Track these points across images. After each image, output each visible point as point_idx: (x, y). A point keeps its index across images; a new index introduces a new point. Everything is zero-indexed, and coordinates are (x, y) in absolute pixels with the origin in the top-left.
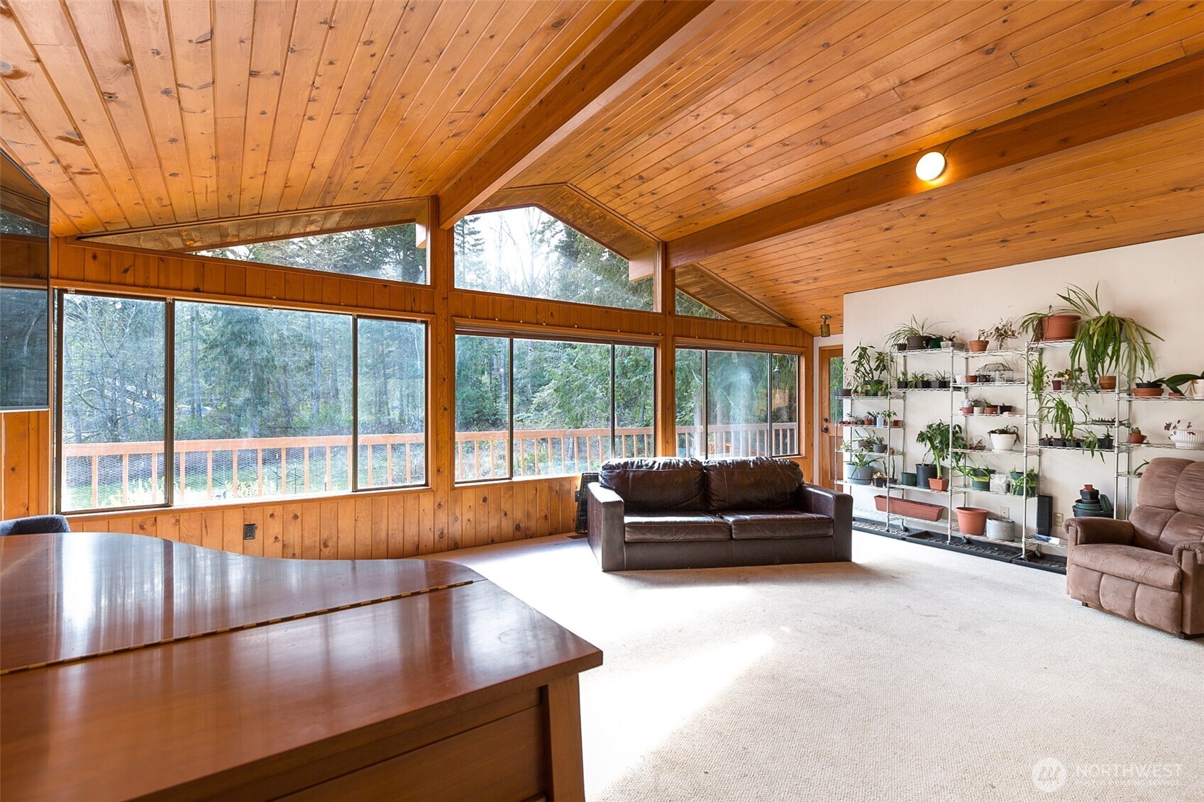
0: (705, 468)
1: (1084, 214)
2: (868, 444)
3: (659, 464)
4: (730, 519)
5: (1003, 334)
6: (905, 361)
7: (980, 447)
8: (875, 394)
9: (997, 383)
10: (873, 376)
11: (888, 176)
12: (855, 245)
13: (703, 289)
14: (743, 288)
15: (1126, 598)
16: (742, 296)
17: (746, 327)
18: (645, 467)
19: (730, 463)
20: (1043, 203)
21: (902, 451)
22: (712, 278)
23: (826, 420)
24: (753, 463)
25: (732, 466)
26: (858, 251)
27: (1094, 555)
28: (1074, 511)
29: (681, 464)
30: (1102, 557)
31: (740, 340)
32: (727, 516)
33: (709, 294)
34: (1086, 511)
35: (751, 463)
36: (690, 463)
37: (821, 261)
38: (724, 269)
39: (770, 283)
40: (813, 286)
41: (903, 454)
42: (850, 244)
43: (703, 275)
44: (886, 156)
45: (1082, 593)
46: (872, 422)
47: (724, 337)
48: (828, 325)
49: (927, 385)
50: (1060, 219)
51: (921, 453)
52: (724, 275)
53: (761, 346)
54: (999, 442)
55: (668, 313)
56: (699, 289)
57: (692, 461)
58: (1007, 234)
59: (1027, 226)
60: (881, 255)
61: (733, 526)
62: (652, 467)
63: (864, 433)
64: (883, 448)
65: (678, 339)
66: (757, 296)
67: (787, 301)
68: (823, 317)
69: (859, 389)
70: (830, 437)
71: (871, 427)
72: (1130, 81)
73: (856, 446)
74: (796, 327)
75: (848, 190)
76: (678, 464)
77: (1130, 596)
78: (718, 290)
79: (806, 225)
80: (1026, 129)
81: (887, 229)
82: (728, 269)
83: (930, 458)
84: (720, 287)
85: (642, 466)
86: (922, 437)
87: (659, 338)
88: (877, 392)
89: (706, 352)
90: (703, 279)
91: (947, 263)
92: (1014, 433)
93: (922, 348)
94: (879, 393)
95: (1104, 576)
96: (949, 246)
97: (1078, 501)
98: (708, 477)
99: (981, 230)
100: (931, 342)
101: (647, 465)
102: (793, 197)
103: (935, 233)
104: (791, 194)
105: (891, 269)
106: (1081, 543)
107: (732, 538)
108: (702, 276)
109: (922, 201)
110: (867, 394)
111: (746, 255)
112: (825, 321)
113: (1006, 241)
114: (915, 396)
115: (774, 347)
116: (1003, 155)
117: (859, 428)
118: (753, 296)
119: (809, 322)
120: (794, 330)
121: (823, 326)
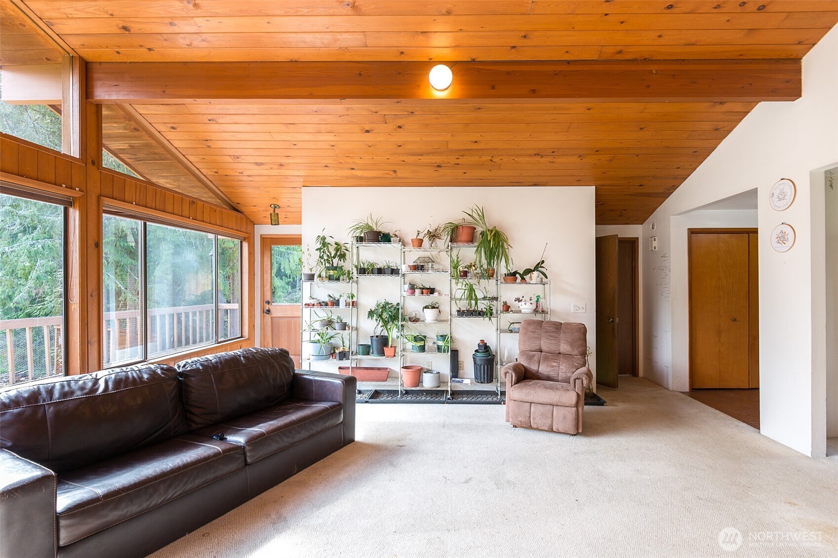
0: (181, 374)
1: (490, 158)
2: (329, 323)
3: (106, 382)
4: (238, 439)
5: (433, 236)
6: (358, 250)
7: (416, 320)
8: (338, 279)
9: (430, 271)
10: (333, 263)
11: (400, 74)
12: (334, 138)
13: (132, 147)
14: (191, 158)
15: (548, 417)
16: (187, 168)
17: (193, 203)
18: (79, 393)
19: (216, 362)
20: (476, 142)
21: (356, 326)
22: (151, 135)
23: (268, 302)
24: (244, 357)
25: (219, 366)
26: (333, 146)
27: (527, 391)
28: (474, 358)
29: (146, 376)
30: (533, 392)
31: (187, 215)
32: (230, 434)
33: (141, 155)
34: (483, 358)
35: (242, 358)
36: (159, 371)
37: (295, 147)
38: (173, 128)
39: (229, 159)
40: (275, 172)
41: (357, 329)
42: (330, 137)
43: (137, 127)
44: (402, 53)
45: (520, 420)
46: (336, 303)
47: (170, 209)
48: (278, 214)
49: (380, 271)
50: (476, 158)
51: (370, 327)
52: (171, 135)
53: (209, 226)
54: (429, 314)
55: (90, 161)
56: (126, 146)
57: (162, 369)
58: (443, 161)
59: (457, 158)
60: (351, 155)
61: (247, 448)
62: (94, 389)
63: (323, 314)
64: (344, 326)
65: (106, 201)
66: (205, 171)
67: (241, 183)
68: (272, 206)
69: (324, 274)
70: (272, 318)
71: (334, 308)
72: (570, 63)
73: (317, 326)
74: (241, 212)
75: (360, 75)
76: (141, 378)
77: (550, 416)
78: (155, 154)
79: (311, 96)
80: (508, 73)
81: (367, 131)
82: (178, 129)
83: (380, 331)
84: (161, 151)
85: (72, 393)
86: (371, 313)
87: (76, 193)
88: (339, 277)
89: (145, 224)
90: (136, 133)
91: (395, 175)
92: (437, 308)
93: (378, 241)
94: (341, 278)
95: (532, 404)
96: (404, 161)
97: (476, 351)
98: (187, 385)
99: (430, 153)
100: (382, 237)
101: (82, 388)
102: (296, 61)
103: (400, 146)
104: (295, 57)
105: (353, 171)
106: (515, 384)
107: (246, 464)
108: (136, 130)
109: (406, 113)
110: (330, 278)
111: (210, 117)
112: (274, 210)
113: (440, 166)
114: (367, 281)
115: (221, 229)
116: (493, 88)
117: (317, 309)
118: (202, 171)
119: (254, 209)
120: (239, 215)
121: (273, 214)
